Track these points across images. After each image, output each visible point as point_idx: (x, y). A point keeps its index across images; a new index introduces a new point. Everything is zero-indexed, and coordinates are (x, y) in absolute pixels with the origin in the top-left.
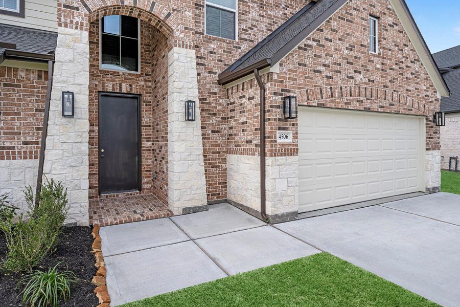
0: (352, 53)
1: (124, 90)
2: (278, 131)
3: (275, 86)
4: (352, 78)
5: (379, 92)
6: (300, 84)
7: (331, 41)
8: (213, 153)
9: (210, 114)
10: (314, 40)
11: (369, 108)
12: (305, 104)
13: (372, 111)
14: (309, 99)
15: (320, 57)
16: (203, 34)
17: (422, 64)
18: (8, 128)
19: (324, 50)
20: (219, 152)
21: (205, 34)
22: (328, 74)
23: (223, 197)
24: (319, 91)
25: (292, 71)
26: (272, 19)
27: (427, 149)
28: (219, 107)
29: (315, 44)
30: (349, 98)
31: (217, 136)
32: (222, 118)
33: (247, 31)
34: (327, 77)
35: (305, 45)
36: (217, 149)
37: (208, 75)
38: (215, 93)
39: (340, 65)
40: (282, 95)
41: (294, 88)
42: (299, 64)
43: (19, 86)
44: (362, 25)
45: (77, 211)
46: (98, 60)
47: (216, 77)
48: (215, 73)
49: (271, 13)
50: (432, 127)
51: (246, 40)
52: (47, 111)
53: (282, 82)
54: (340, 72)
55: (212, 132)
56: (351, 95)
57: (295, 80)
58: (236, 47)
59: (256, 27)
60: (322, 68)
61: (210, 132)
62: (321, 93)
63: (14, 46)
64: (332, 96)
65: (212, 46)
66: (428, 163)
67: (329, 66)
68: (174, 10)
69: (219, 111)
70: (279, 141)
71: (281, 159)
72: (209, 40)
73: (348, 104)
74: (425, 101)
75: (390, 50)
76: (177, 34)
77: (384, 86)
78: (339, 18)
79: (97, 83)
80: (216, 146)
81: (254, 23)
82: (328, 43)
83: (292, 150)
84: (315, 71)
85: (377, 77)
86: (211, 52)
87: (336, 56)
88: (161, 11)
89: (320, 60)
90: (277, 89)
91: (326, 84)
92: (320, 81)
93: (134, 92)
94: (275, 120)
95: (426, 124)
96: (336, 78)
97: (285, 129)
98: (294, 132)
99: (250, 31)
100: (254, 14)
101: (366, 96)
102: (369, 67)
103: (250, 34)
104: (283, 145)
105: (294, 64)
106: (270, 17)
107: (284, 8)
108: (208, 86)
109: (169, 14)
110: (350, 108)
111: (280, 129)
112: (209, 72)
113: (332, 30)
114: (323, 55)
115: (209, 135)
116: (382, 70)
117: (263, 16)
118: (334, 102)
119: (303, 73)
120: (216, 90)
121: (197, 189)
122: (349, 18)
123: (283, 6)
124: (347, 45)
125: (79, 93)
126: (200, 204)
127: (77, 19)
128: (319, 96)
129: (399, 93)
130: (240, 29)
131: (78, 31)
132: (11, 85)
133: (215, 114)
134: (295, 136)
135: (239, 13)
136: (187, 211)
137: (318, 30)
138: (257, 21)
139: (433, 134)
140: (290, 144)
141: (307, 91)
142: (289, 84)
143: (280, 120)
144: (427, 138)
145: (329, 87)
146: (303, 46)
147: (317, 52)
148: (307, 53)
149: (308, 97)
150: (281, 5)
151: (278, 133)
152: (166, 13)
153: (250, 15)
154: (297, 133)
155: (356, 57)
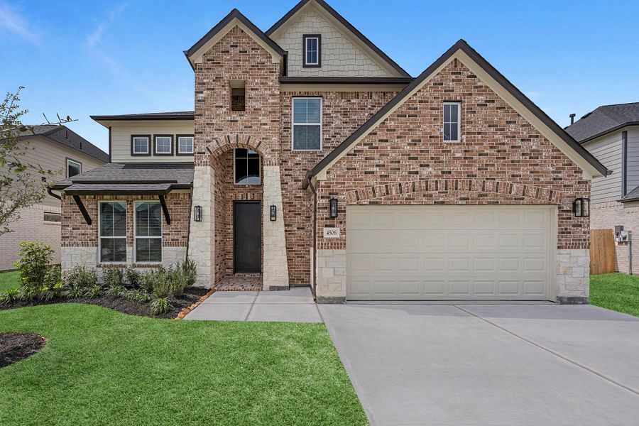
0: (416, 148)
1: (249, 198)
2: (325, 229)
3: (322, 190)
4: (417, 173)
5: (459, 183)
6: (348, 187)
7: (387, 141)
8: (298, 245)
9: (296, 214)
10: (365, 145)
11: (443, 202)
12: (355, 203)
13: (447, 204)
14: (358, 199)
15: (373, 159)
16: (290, 150)
17: (546, 140)
18: (176, 229)
19: (377, 152)
20: (303, 245)
21: (292, 150)
22: (383, 173)
23: (306, 282)
24: (371, 190)
25: (340, 176)
26: (357, 123)
27: (559, 247)
28: (304, 208)
29: (367, 147)
30: (411, 193)
31: (301, 232)
32: (306, 217)
33: (330, 139)
34: (381, 176)
35: (355, 151)
36: (302, 243)
37: (294, 183)
38: (300, 197)
39: (399, 162)
40: (329, 197)
41: (342, 190)
42: (348, 169)
43: (180, 204)
44: (431, 116)
45: (204, 279)
46: (233, 178)
47: (300, 184)
48: (300, 181)
49: (356, 117)
50: (570, 218)
51: (329, 148)
52: (189, 217)
53: (329, 187)
54: (399, 169)
55: (298, 228)
56: (414, 191)
57: (344, 183)
58: (319, 156)
59: (339, 134)
60: (375, 169)
61: (296, 229)
62: (374, 192)
63: (176, 182)
64: (388, 194)
65: (298, 158)
66: (559, 266)
67: (384, 166)
68: (263, 139)
69: (304, 211)
70: (326, 236)
71: (328, 252)
72: (295, 155)
73: (411, 199)
74: (553, 186)
75: (479, 133)
76: (266, 156)
77: (468, 176)
78: (398, 116)
79: (232, 194)
80: (301, 240)
81: (337, 131)
82: (384, 144)
83: (340, 244)
84: (366, 173)
85: (457, 167)
86: (297, 164)
87: (394, 155)
88: (254, 142)
89: (372, 161)
90: (324, 193)
91: (380, 183)
92: (371, 181)
93: (256, 199)
94: (322, 219)
95: (559, 215)
96: (393, 176)
97: (333, 226)
98: (342, 229)
99: (333, 139)
100: (337, 123)
101: (437, 190)
102: (443, 158)
103: (333, 142)
104: (329, 240)
105: (341, 169)
106: (354, 121)
107: (370, 109)
108: (294, 192)
109: (260, 142)
110: (412, 203)
111: (326, 226)
112: (295, 181)
113: (388, 130)
114: (377, 156)
115: (295, 231)
116: (465, 158)
117: (346, 123)
118: (389, 199)
119: (352, 176)
120: (301, 195)
121: (281, 273)
122: (413, 112)
123: (369, 107)
124: (410, 141)
125: (206, 206)
126: (282, 284)
127: (205, 160)
128: (372, 195)
129: (496, 181)
130: (323, 139)
131: (205, 167)
132: (177, 204)
133: (300, 214)
134: (343, 232)
135: (323, 125)
136: (272, 288)
137: (370, 134)
138: (341, 128)
139: (572, 228)
140: (337, 239)
141: (356, 192)
142: (336, 188)
143: (326, 219)
144: (559, 233)
145: (384, 186)
146: (353, 152)
147: (369, 155)
148: (357, 158)
149: (357, 197)
150: (367, 106)
151: (326, 230)
152: (258, 142)
153: (333, 125)
154: (345, 229)
155: (421, 151)
